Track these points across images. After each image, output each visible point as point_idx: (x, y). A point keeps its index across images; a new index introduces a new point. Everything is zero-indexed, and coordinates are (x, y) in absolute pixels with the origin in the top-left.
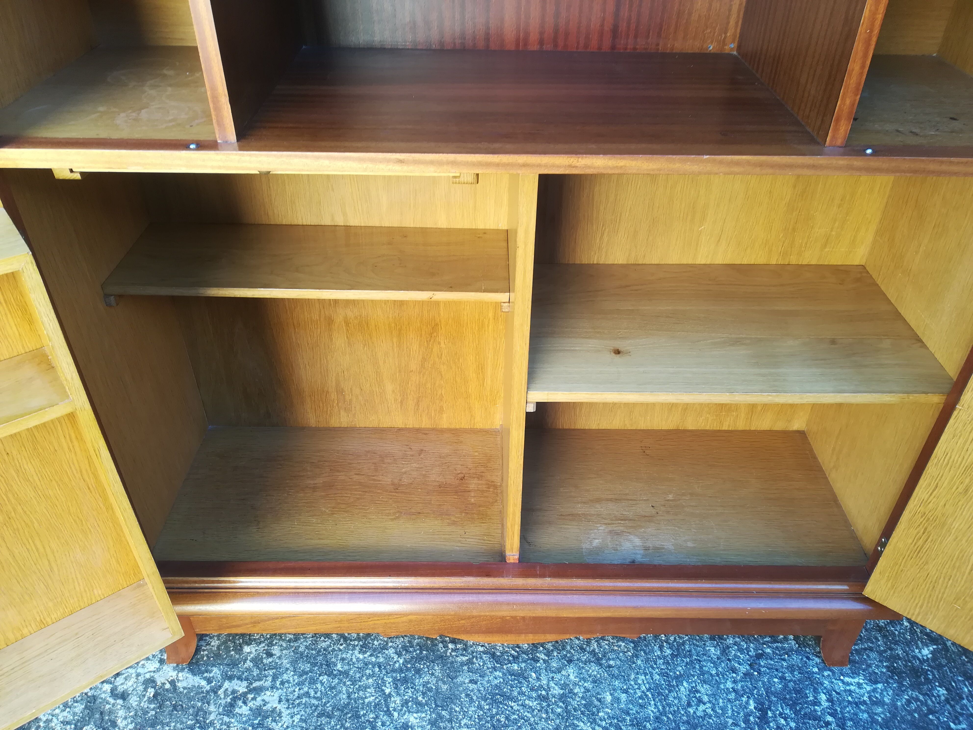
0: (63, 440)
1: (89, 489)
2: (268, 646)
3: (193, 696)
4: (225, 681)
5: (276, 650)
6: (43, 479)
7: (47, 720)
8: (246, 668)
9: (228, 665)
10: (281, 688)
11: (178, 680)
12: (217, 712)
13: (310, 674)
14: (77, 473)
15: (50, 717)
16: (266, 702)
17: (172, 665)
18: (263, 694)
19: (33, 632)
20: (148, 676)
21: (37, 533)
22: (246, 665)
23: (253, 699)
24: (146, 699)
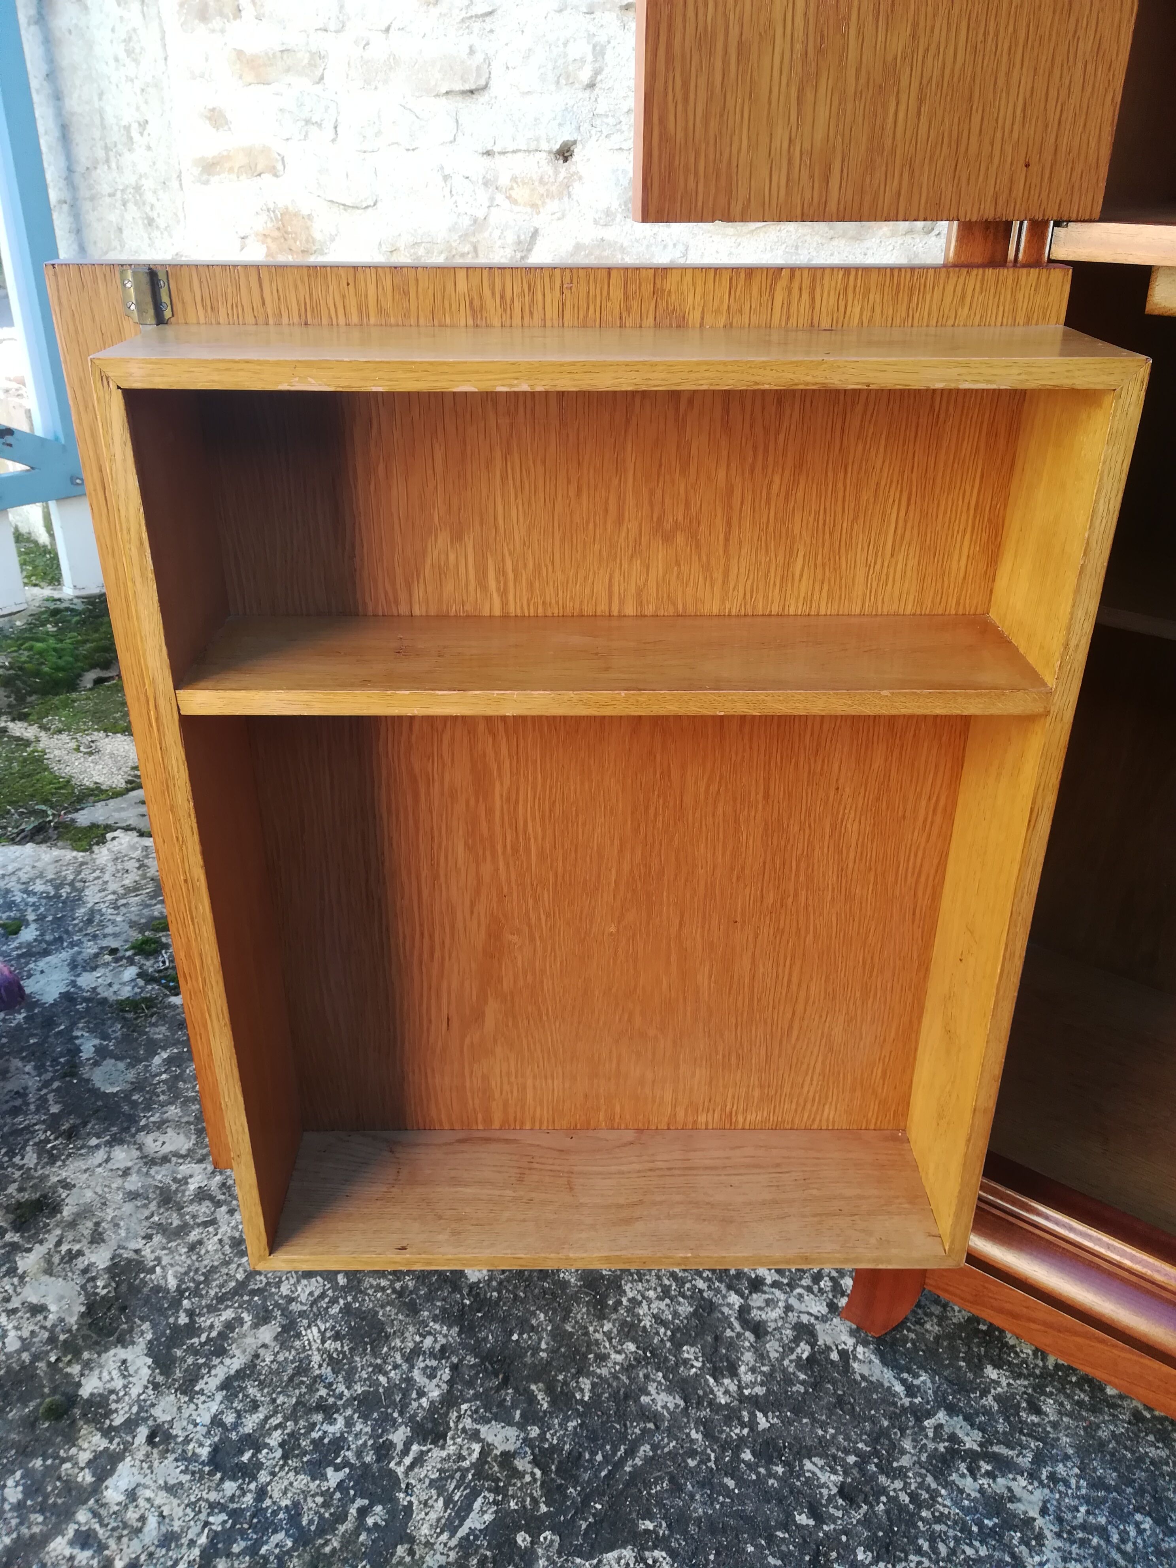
0: (924, 803)
1: (914, 914)
2: (1034, 1390)
3: (876, 1401)
4: (939, 1408)
5: (1049, 1406)
6: (861, 860)
7: (634, 1298)
8: (984, 1406)
9: (950, 1381)
10: (1049, 1487)
11: (855, 1358)
12: (915, 1458)
13: (1115, 1494)
14: (913, 874)
15: (639, 1298)
16: (1014, 1496)
17: (849, 1323)
18: (1011, 1476)
19: (710, 1127)
20: (805, 1319)
21: (804, 955)
22: (984, 1401)
23: (988, 1474)
24: (793, 1357)
